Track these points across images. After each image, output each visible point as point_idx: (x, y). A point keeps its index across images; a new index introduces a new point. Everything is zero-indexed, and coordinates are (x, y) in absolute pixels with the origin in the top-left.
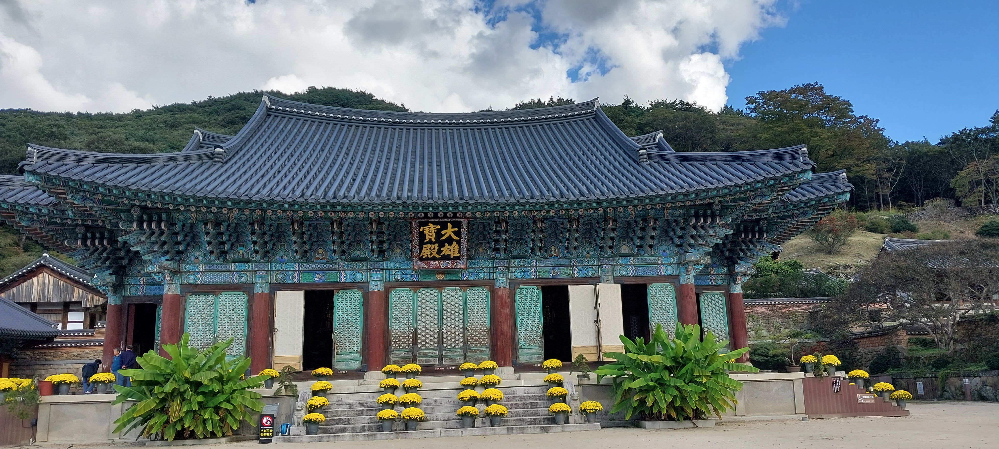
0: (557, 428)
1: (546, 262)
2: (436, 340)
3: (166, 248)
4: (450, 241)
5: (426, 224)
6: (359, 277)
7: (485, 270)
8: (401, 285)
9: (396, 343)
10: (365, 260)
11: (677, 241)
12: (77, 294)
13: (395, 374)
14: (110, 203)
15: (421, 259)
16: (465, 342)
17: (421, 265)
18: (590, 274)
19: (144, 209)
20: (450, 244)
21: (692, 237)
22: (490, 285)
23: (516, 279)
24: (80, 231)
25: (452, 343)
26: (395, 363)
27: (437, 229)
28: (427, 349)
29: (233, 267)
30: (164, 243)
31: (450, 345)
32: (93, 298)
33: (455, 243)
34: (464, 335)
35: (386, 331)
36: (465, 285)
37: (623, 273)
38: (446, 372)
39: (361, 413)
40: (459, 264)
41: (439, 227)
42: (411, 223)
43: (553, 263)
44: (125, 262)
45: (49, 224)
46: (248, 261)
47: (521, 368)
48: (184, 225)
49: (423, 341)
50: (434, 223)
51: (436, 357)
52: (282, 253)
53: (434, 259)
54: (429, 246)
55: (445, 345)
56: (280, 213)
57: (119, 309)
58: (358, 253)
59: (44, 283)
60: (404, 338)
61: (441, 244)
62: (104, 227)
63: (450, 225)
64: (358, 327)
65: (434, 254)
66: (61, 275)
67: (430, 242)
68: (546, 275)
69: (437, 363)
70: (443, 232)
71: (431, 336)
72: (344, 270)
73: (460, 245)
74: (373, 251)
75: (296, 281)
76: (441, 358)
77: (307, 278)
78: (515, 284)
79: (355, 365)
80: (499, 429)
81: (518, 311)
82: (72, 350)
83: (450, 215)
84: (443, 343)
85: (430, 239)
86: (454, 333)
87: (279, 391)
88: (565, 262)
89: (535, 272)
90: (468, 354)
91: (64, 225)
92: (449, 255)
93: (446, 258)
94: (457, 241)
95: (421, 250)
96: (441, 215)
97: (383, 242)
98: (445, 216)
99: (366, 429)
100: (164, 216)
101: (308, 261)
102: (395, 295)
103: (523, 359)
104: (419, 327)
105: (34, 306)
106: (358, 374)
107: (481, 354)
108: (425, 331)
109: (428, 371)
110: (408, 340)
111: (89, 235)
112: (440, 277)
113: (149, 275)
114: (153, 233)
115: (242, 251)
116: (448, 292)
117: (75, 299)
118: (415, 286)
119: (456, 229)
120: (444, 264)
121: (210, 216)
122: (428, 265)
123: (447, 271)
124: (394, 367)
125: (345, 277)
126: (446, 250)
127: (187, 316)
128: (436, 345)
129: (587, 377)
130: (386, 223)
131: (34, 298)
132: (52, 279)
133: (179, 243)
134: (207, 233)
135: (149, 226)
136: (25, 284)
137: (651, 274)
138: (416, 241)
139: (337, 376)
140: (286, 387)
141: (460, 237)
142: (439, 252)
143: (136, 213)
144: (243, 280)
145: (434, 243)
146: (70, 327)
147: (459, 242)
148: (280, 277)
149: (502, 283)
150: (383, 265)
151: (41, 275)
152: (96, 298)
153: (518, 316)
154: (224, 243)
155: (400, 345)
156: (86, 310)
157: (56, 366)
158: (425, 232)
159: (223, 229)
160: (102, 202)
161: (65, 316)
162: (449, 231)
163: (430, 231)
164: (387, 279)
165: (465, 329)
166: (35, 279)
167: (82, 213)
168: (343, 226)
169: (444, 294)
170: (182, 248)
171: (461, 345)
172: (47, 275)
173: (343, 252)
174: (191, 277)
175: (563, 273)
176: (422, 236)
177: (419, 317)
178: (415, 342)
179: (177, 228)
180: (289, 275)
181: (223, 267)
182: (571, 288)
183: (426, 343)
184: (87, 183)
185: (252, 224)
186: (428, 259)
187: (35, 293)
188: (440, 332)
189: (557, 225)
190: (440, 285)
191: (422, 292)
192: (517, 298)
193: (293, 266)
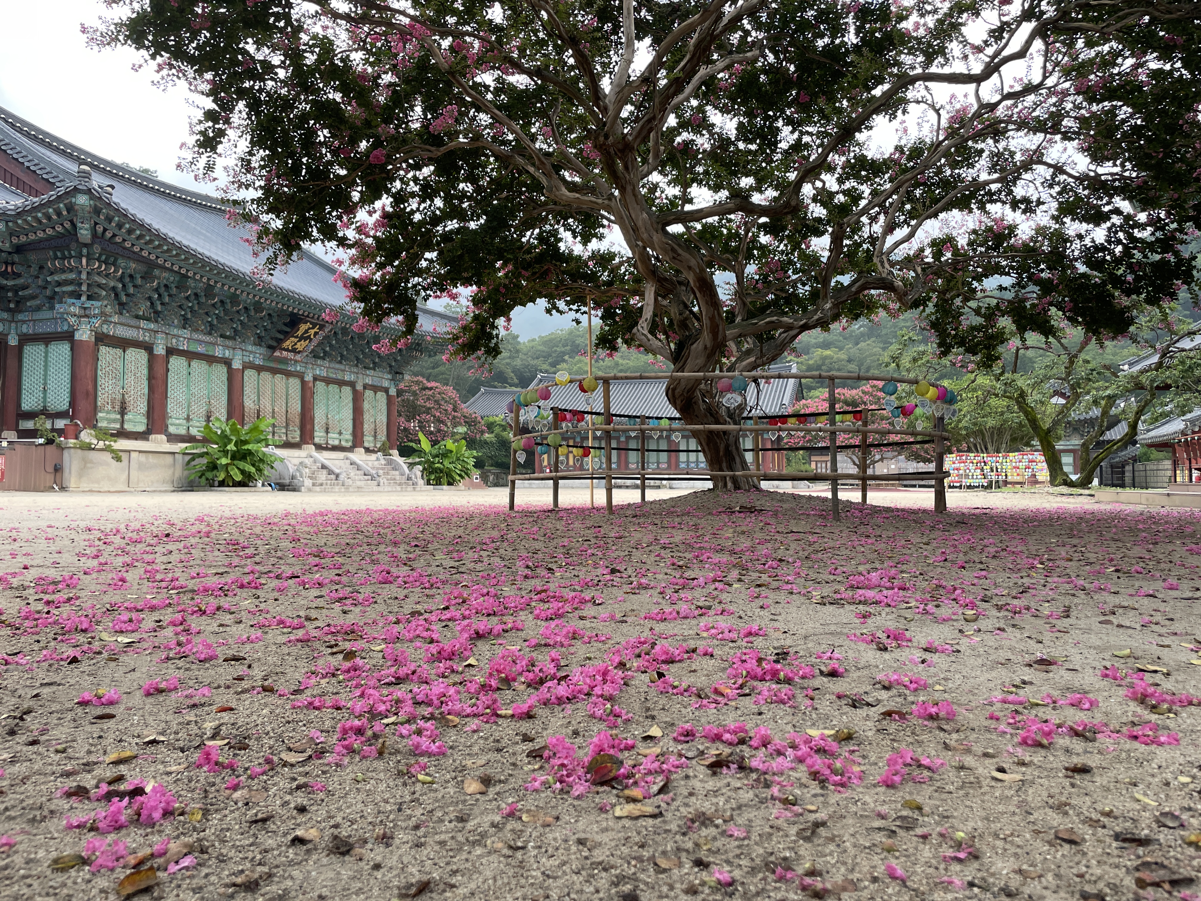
4: (307, 338)
5: (306, 322)
6: (227, 353)
7: (301, 364)
8: (251, 366)
9: (247, 417)
10: (232, 338)
15: (280, 348)
16: (287, 422)
17: (277, 353)
20: (305, 341)
22: (301, 377)
23: (316, 375)
25: (279, 422)
27: (308, 328)
29: (142, 324)
34: (286, 417)
35: (243, 406)
36: (288, 374)
40: (298, 357)
41: (311, 326)
46: (150, 320)
50: (311, 323)
53: (287, 350)
54: (293, 339)
55: (276, 423)
58: (228, 331)
60: (252, 413)
61: (300, 340)
63: (318, 327)
64: (224, 400)
65: (291, 345)
68: (331, 375)
70: (309, 331)
72: (219, 345)
73: (309, 343)
75: (186, 348)
77: (193, 347)
78: (316, 379)
81: (315, 403)
85: (298, 334)
86: (281, 414)
88: (342, 367)
89: (327, 371)
90: (288, 432)
92: (298, 349)
93: (294, 351)
94: (311, 340)
102: (249, 374)
104: (261, 405)
108: (264, 410)
110: (254, 415)
112: (276, 364)
115: (143, 308)
118: (260, 369)
119: (319, 332)
122: (281, 354)
123: (280, 360)
125: (218, 352)
126: (300, 344)
127: (100, 367)
141: (315, 337)
142: (294, 345)
144: (147, 339)
145: (298, 338)
148: (175, 341)
150: (242, 346)
153: (315, 407)
158: (302, 328)
162: (312, 332)
164: (244, 359)
165: (287, 412)
169: (275, 379)
174: (105, 327)
176: (296, 330)
177: (261, 397)
180: (181, 341)
181: (134, 322)
186: (284, 349)
188: (273, 412)
190: (274, 371)
191: (263, 375)
193: (186, 333)
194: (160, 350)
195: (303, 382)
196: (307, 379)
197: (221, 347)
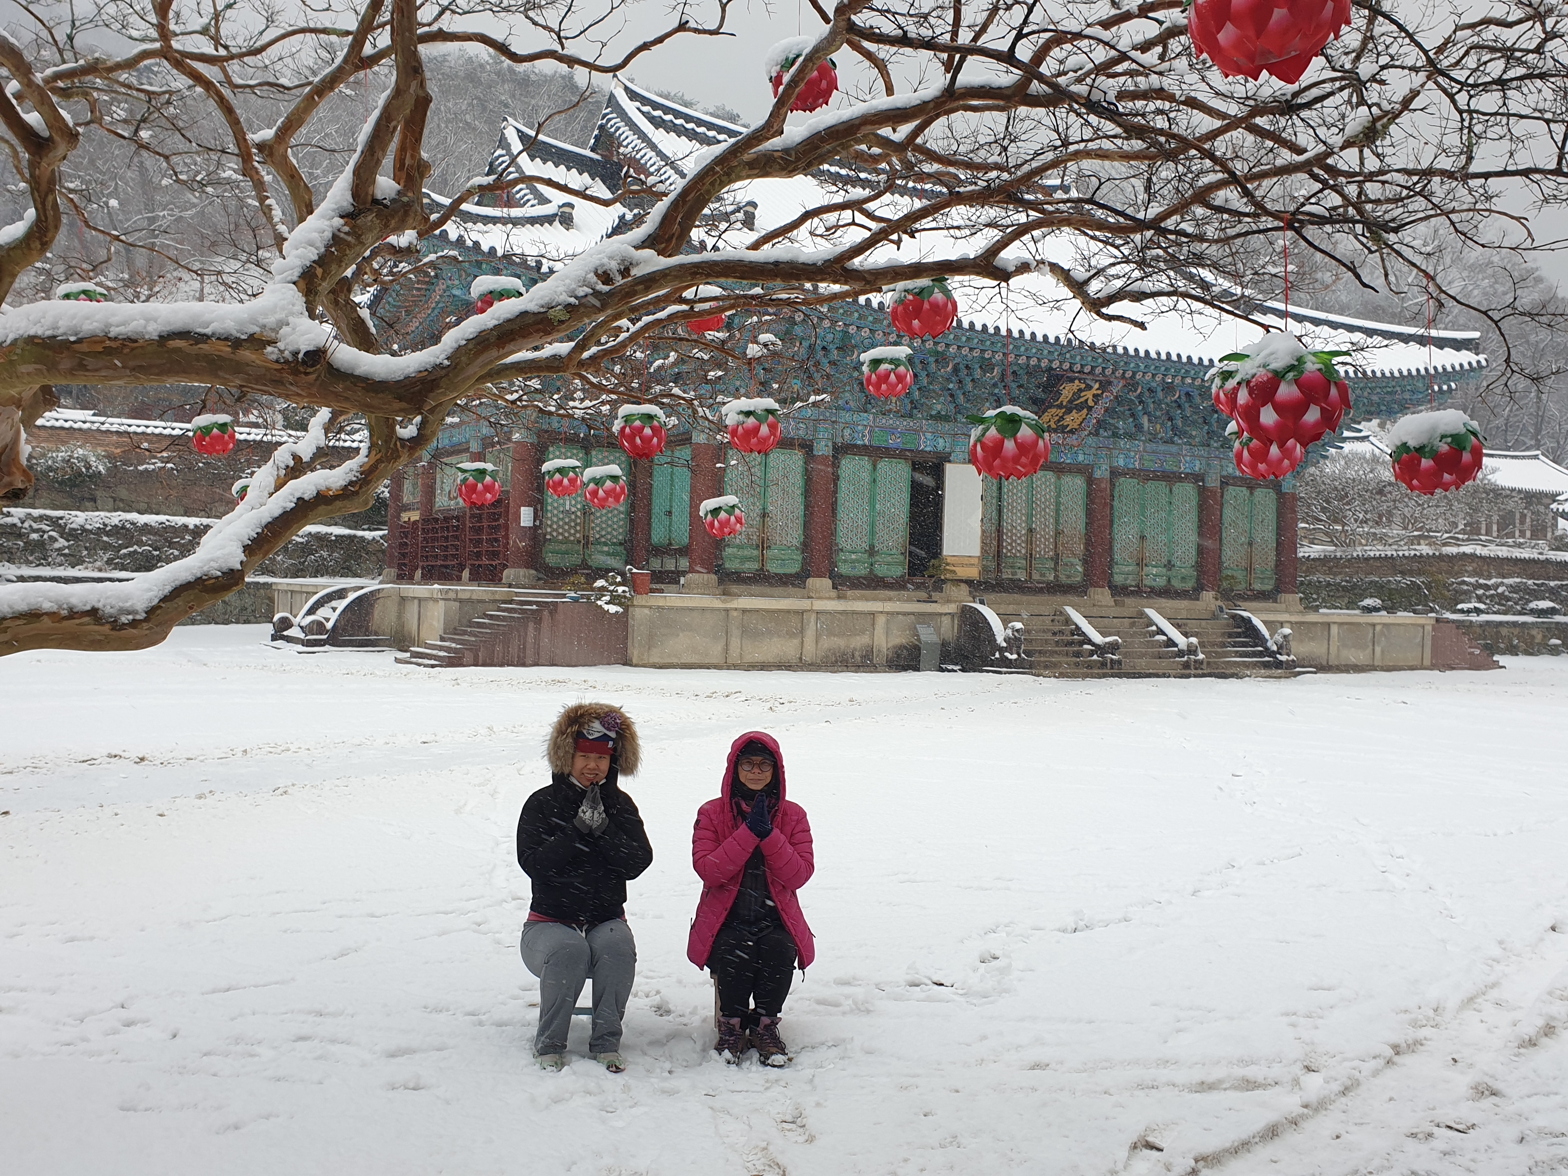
2: (1024, 545)
4: (1082, 406)
6: (941, 444)
7: (1086, 450)
16: (1057, 547)
20: (1079, 411)
22: (1089, 471)
25: (1041, 550)
27: (1079, 389)
28: (1014, 556)
31: (1040, 553)
33: (1085, 410)
34: (1055, 541)
36: (1059, 469)
41: (1082, 386)
47: (1118, 591)
50: (1081, 380)
51: (1023, 568)
52: (847, 396)
53: (1048, 430)
55: (1033, 553)
58: (939, 407)
61: (1069, 411)
63: (1096, 386)
65: (1053, 422)
69: (1025, 577)
70: (1083, 394)
71: (1018, 538)
72: (924, 432)
73: (1088, 414)
76: (1029, 570)
77: (877, 440)
78: (1116, 474)
81: (1116, 516)
84: (1031, 549)
85: (1062, 402)
86: (1044, 536)
88: (1174, 449)
90: (1059, 567)
92: (1068, 426)
93: (1062, 429)
94: (1089, 408)
95: (1040, 415)
101: (881, 413)
103: (1118, 579)
104: (1005, 524)
108: (1011, 531)
115: (796, 385)
116: (1039, 478)
119: (1100, 392)
120: (1055, 438)
125: (925, 442)
126: (1069, 418)
128: (1024, 552)
141: (1097, 403)
142: (1060, 420)
144: (801, 433)
145: (1062, 407)
148: (847, 432)
149: (1100, 471)
153: (1116, 522)
158: (1064, 391)
162: (1089, 395)
163: (1071, 390)
165: (1056, 532)
169: (1035, 480)
171: (1052, 553)
177: (1005, 510)
178: (1000, 546)
183: (1013, 548)
188: (1029, 536)
192: (1116, 495)
193: (868, 418)
194: (823, 449)
195: (1090, 481)
196: (1098, 474)
197: (929, 435)
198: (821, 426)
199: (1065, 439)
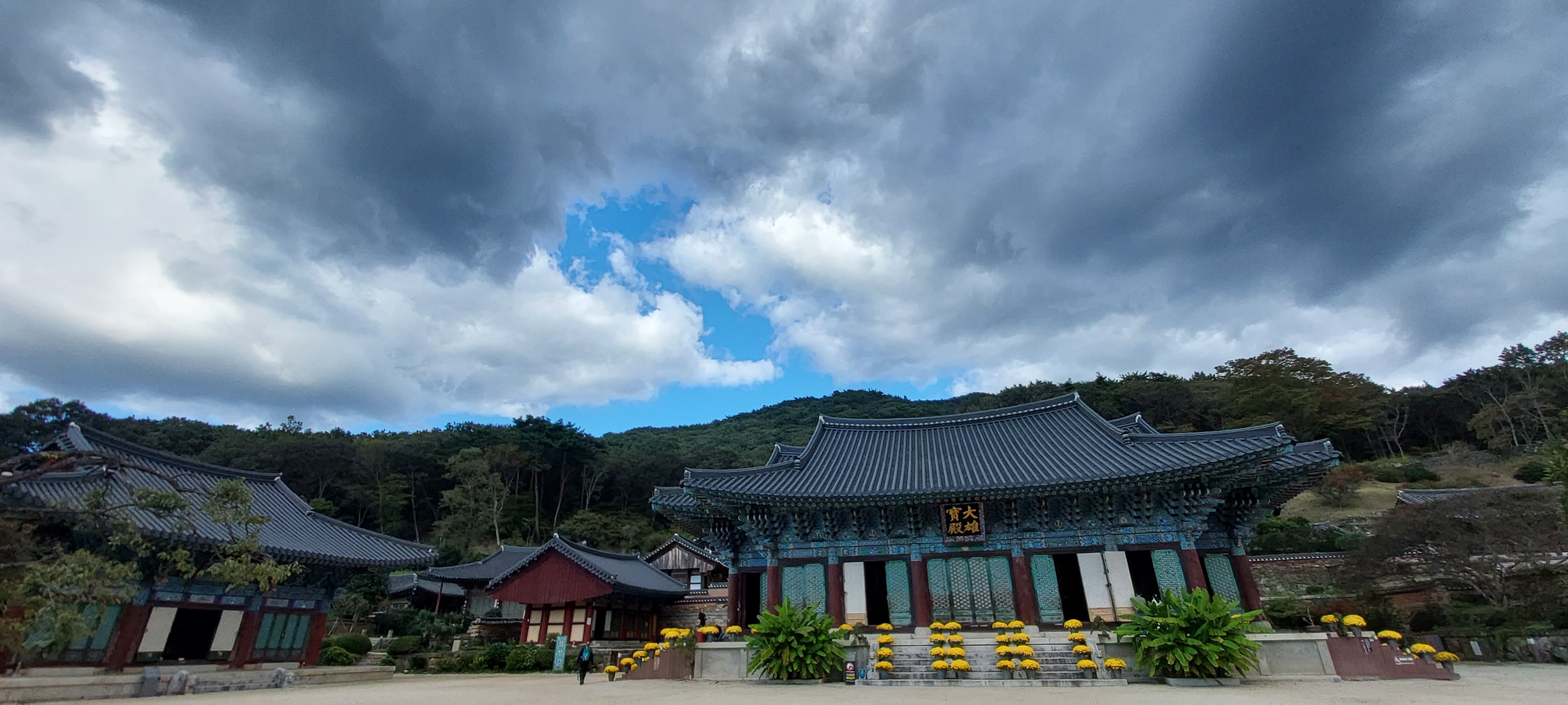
0: (1087, 682)
1: (1053, 534)
2: (968, 602)
3: (768, 533)
4: (970, 519)
5: (951, 507)
6: (902, 550)
7: (1002, 542)
8: (935, 556)
9: (936, 604)
10: (906, 536)
11: (1172, 511)
12: (696, 562)
13: (941, 631)
14: (733, 503)
15: (949, 535)
16: (993, 602)
17: (950, 540)
18: (1095, 543)
19: (753, 506)
20: (971, 522)
21: (1186, 507)
22: (1007, 554)
23: (1030, 549)
24: (711, 521)
25: (982, 604)
26: (938, 620)
27: (960, 511)
28: (962, 609)
29: (813, 545)
30: (767, 529)
31: (981, 606)
32: (706, 566)
33: (974, 521)
34: (991, 598)
35: (927, 595)
36: (987, 555)
37: (1126, 541)
38: (980, 629)
39: (918, 663)
40: (981, 538)
41: (961, 509)
42: (939, 507)
43: (1059, 534)
44: (739, 543)
45: (693, 518)
46: (822, 540)
47: (1045, 627)
48: (778, 516)
49: (957, 602)
50: (956, 506)
51: (970, 616)
52: (846, 533)
53: (959, 534)
54: (954, 524)
55: (976, 606)
56: (844, 505)
57: (736, 577)
58: (900, 531)
59: (676, 556)
60: (942, 600)
61: (964, 523)
62: (726, 519)
63: (969, 508)
64: (906, 590)
65: (959, 530)
66: (686, 549)
67: (955, 521)
68: (1055, 545)
69: (971, 621)
70: (964, 513)
71: (964, 598)
72: (891, 545)
73: (979, 523)
74: (911, 529)
75: (857, 554)
76: (974, 617)
77: (863, 553)
78: (1029, 554)
79: (907, 622)
80: (1035, 682)
81: (1035, 578)
82: (696, 605)
83: (969, 499)
84: (974, 604)
85: (955, 519)
86: (983, 596)
87: (854, 642)
88: (1072, 533)
89: (1046, 543)
90: (997, 614)
91: (702, 518)
92: (971, 531)
93: (969, 533)
94: (976, 519)
95: (948, 528)
96: (961, 499)
97: (919, 522)
98: (965, 500)
99: (925, 676)
100: (766, 510)
101: (864, 539)
102: (931, 564)
103: (1045, 619)
104: (953, 591)
105: (669, 572)
106: (910, 629)
107: (1008, 614)
108: (958, 594)
109: (966, 628)
110: (946, 602)
111: (717, 524)
112: (966, 549)
113: (756, 552)
114: (759, 522)
115: (818, 532)
116: (973, 561)
117: (695, 566)
118: (946, 557)
119: (975, 510)
120: (968, 538)
121: (797, 509)
122: (955, 539)
123: (969, 544)
124: (937, 625)
125: (892, 551)
126: (968, 527)
127: (783, 582)
128: (969, 606)
129: (1107, 636)
130: (920, 508)
131: (670, 566)
132: (680, 552)
133: (776, 529)
134: (795, 521)
135: (757, 518)
136: (664, 556)
137: (1152, 541)
138: (944, 520)
139: (896, 630)
140: (860, 639)
141: (979, 516)
142: (963, 529)
143: (748, 509)
144: (820, 555)
145: (958, 522)
146: (693, 587)
147: (978, 521)
148: (845, 551)
149: (1016, 553)
150: (919, 540)
151: (674, 550)
152: (709, 565)
153: (1036, 583)
154: (806, 528)
155: (940, 606)
156: (702, 574)
157: (686, 618)
158: (950, 513)
159: (805, 517)
160: (728, 503)
161: (689, 579)
162: (969, 512)
163: (954, 512)
164: (924, 551)
165: (991, 592)
166: (670, 552)
167: (714, 510)
168: (888, 512)
169: (970, 563)
170: (778, 532)
171: (990, 606)
172: (677, 549)
173: (889, 531)
174: (785, 553)
175: (1070, 543)
176: (948, 517)
177: (953, 583)
178: (952, 604)
179: (775, 519)
180: (852, 550)
181: (806, 545)
182: (1079, 555)
183: (961, 604)
184: (720, 491)
185: (824, 513)
186: (954, 535)
187: (670, 563)
188: (972, 597)
189: (1059, 502)
190: (966, 556)
191: (952, 561)
192: (1033, 566)
194: (833, 561)
195: (1011, 560)
196: (1015, 555)
197: (895, 547)
198: (830, 550)
199: (974, 538)
